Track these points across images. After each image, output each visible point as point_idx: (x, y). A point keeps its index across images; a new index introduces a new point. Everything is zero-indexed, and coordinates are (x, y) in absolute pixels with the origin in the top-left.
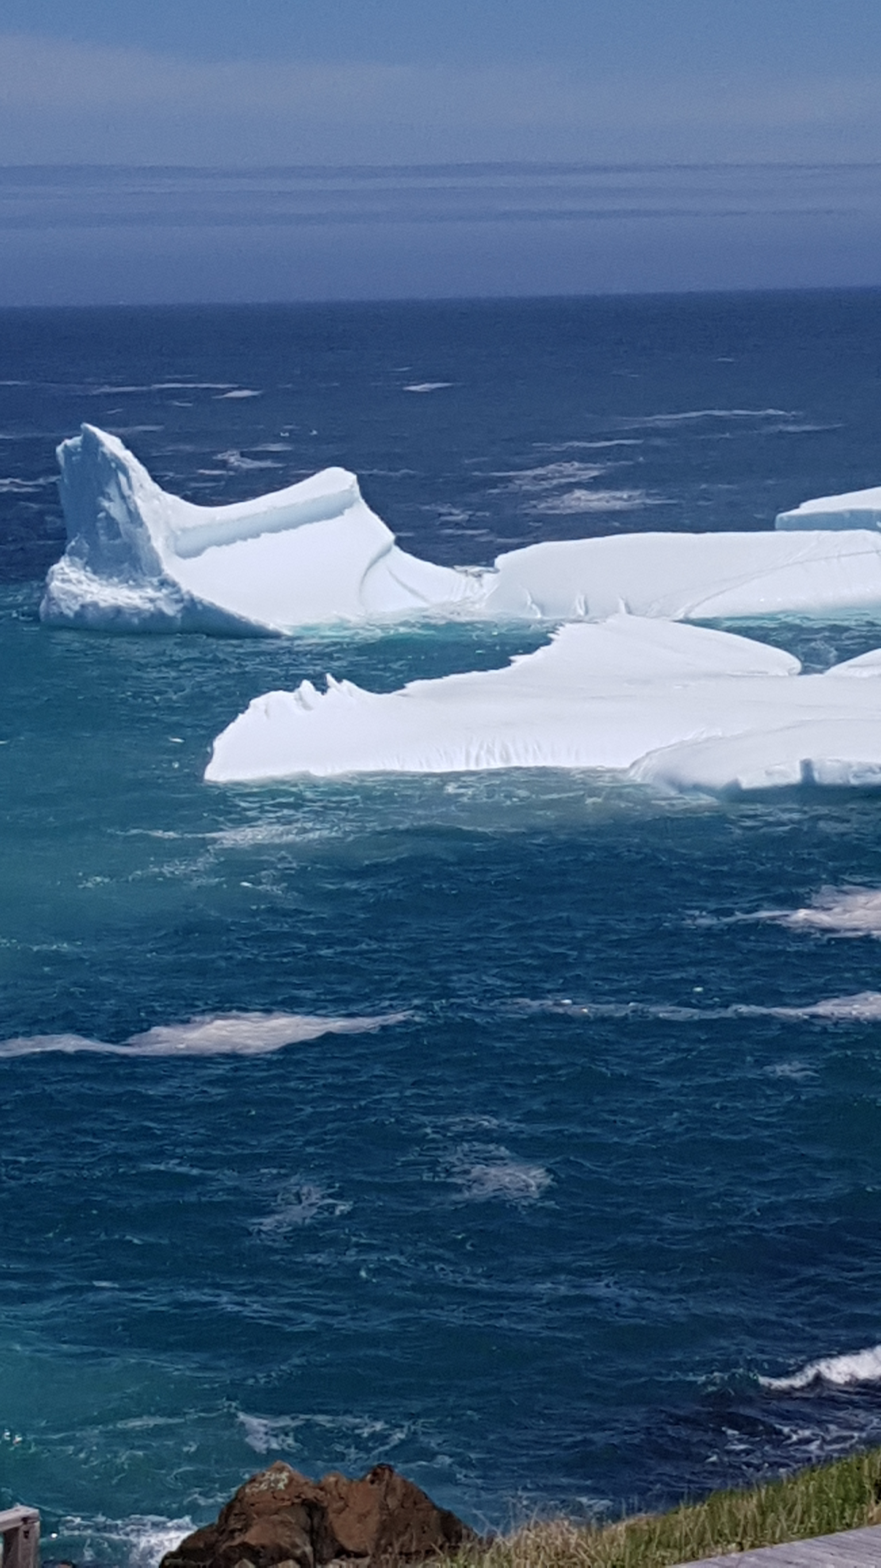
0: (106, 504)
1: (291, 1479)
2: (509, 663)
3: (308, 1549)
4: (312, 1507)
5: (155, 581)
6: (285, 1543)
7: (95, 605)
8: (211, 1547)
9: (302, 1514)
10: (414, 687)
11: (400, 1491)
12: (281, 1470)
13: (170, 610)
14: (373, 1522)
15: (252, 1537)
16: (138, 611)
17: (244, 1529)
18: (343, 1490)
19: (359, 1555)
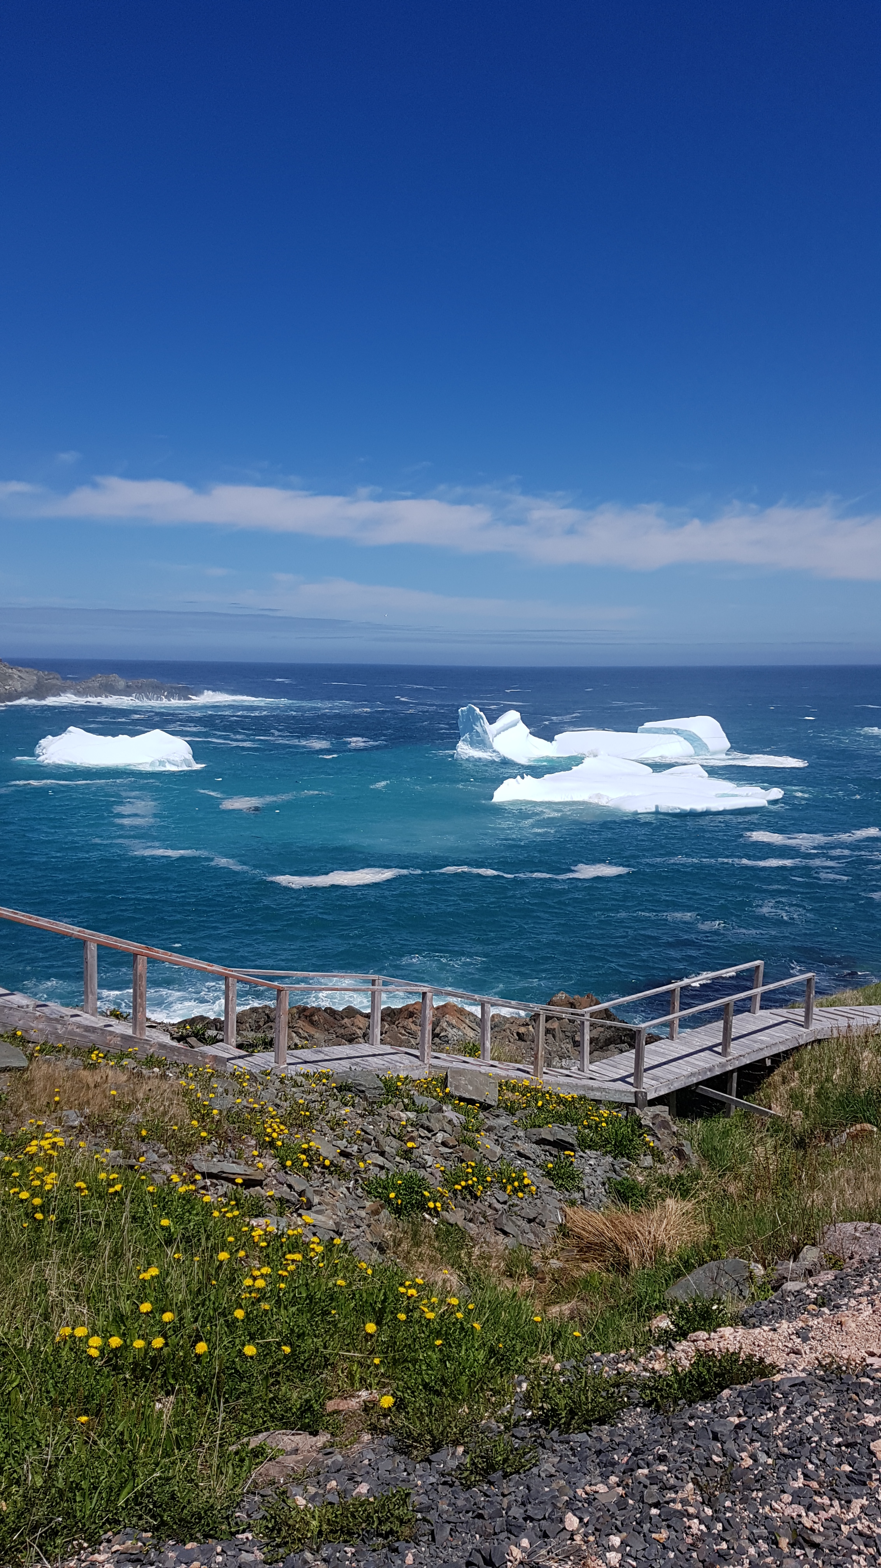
0: (475, 726)
5: (491, 750)
7: (469, 756)
10: (547, 776)
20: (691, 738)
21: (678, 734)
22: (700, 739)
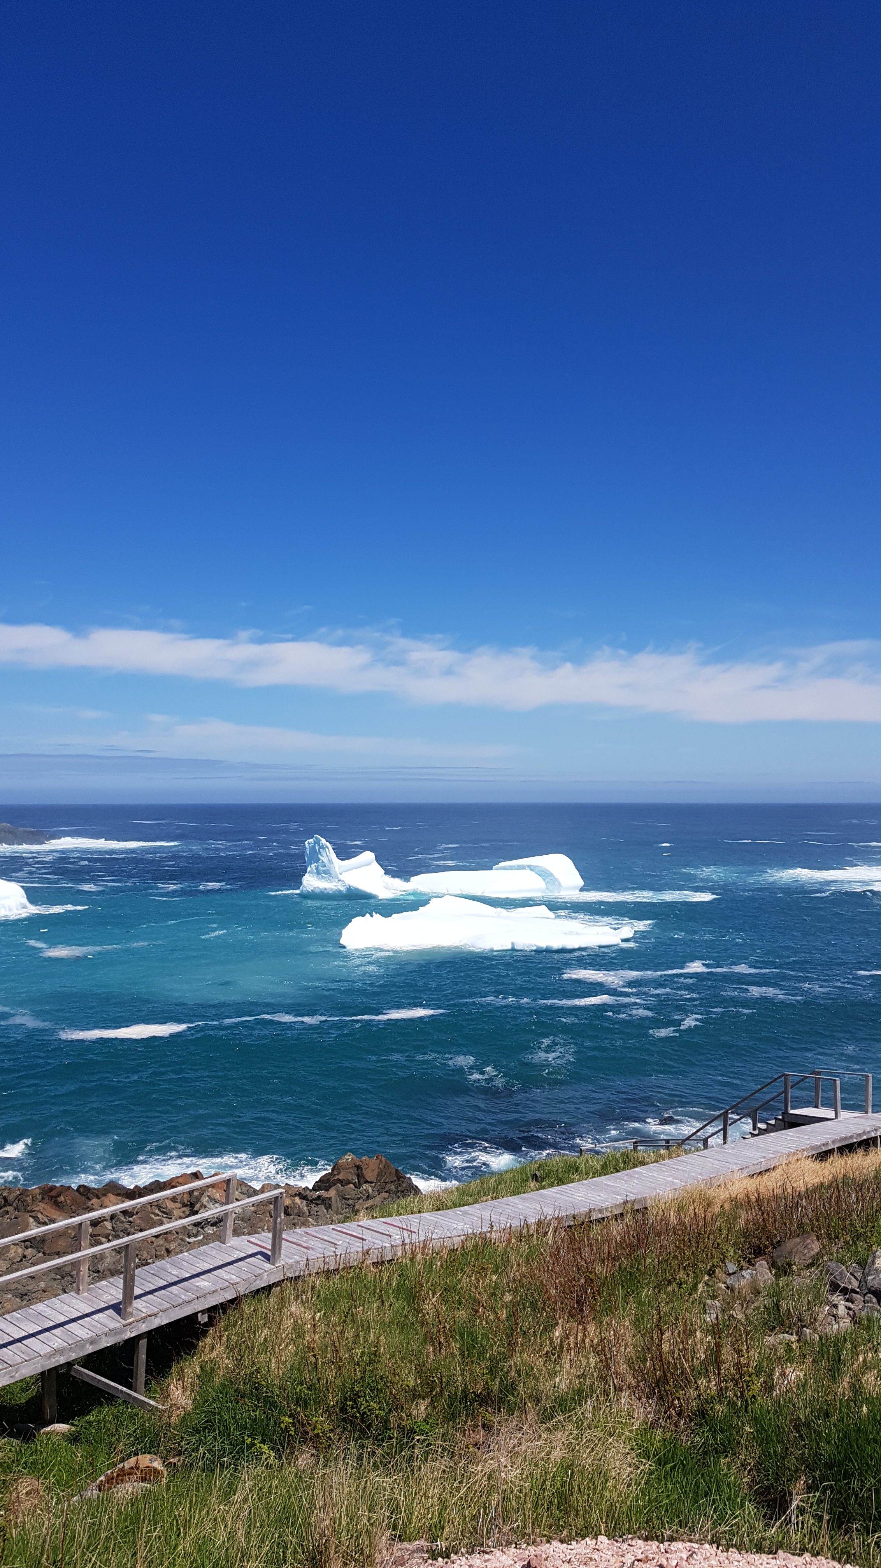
0: (322, 858)
1: (352, 1159)
2: (418, 909)
3: (357, 1181)
4: (358, 1167)
5: (336, 880)
6: (350, 1178)
7: (318, 888)
8: (328, 1180)
9: (356, 1169)
10: (394, 916)
11: (384, 1163)
12: (349, 1155)
13: (342, 889)
14: (376, 1171)
15: (340, 1177)
16: (331, 889)
17: (338, 1174)
18: (367, 1162)
19: (372, 1183)
20: (544, 874)
21: (531, 870)
22: (551, 875)
